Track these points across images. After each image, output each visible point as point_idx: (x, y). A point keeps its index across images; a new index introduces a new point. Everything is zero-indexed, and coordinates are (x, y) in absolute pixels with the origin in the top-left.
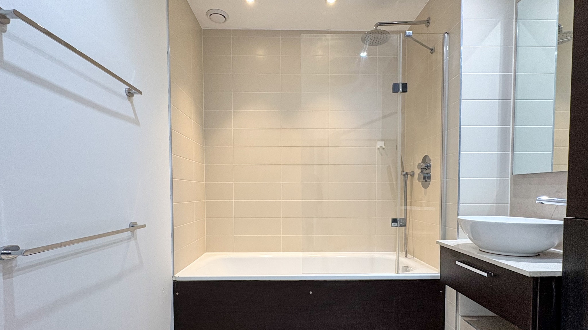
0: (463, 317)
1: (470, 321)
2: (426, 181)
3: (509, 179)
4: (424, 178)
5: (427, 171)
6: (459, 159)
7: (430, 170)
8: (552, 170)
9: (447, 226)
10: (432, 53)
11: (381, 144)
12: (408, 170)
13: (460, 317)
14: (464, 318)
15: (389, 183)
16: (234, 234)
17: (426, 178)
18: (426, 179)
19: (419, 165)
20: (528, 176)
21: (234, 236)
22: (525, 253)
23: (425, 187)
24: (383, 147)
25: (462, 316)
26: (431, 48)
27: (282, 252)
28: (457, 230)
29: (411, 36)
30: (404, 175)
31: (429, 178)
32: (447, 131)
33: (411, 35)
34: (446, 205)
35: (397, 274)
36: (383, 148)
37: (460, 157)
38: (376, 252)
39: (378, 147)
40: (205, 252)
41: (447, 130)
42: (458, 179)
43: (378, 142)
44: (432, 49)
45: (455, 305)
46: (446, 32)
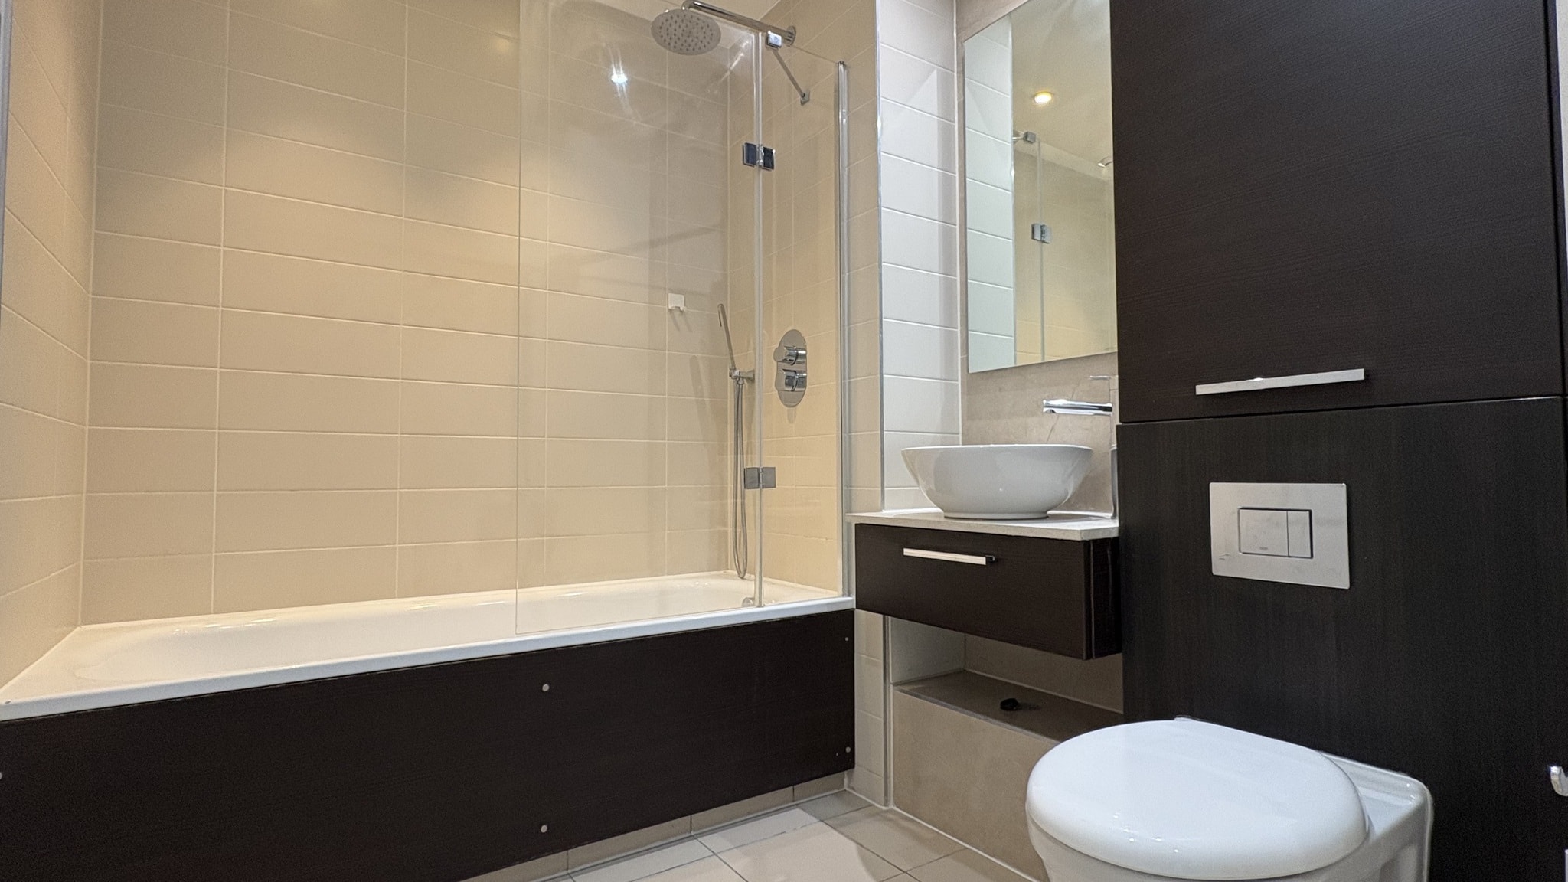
0: (898, 685)
1: (915, 690)
2: (792, 391)
3: (959, 382)
4: (790, 382)
5: (795, 367)
6: (881, 332)
7: (804, 365)
8: (1043, 358)
9: (853, 484)
10: (803, 103)
11: (676, 301)
12: (742, 368)
13: (892, 686)
14: (902, 688)
15: (694, 398)
16: (214, 550)
17: (794, 382)
18: (795, 384)
19: (777, 351)
20: (996, 374)
21: (214, 554)
22: (1033, 512)
23: (791, 403)
24: (681, 309)
25: (896, 684)
26: (804, 91)
27: (399, 598)
28: (880, 489)
29: (780, 47)
30: (736, 377)
31: (802, 383)
32: (847, 274)
33: (780, 43)
34: (850, 437)
35: (758, 607)
36: (682, 312)
37: (881, 328)
38: (666, 577)
39: (670, 307)
40: (76, 626)
41: (849, 272)
42: (879, 376)
43: (669, 294)
44: (804, 95)
45: (882, 661)
46: (842, 60)
